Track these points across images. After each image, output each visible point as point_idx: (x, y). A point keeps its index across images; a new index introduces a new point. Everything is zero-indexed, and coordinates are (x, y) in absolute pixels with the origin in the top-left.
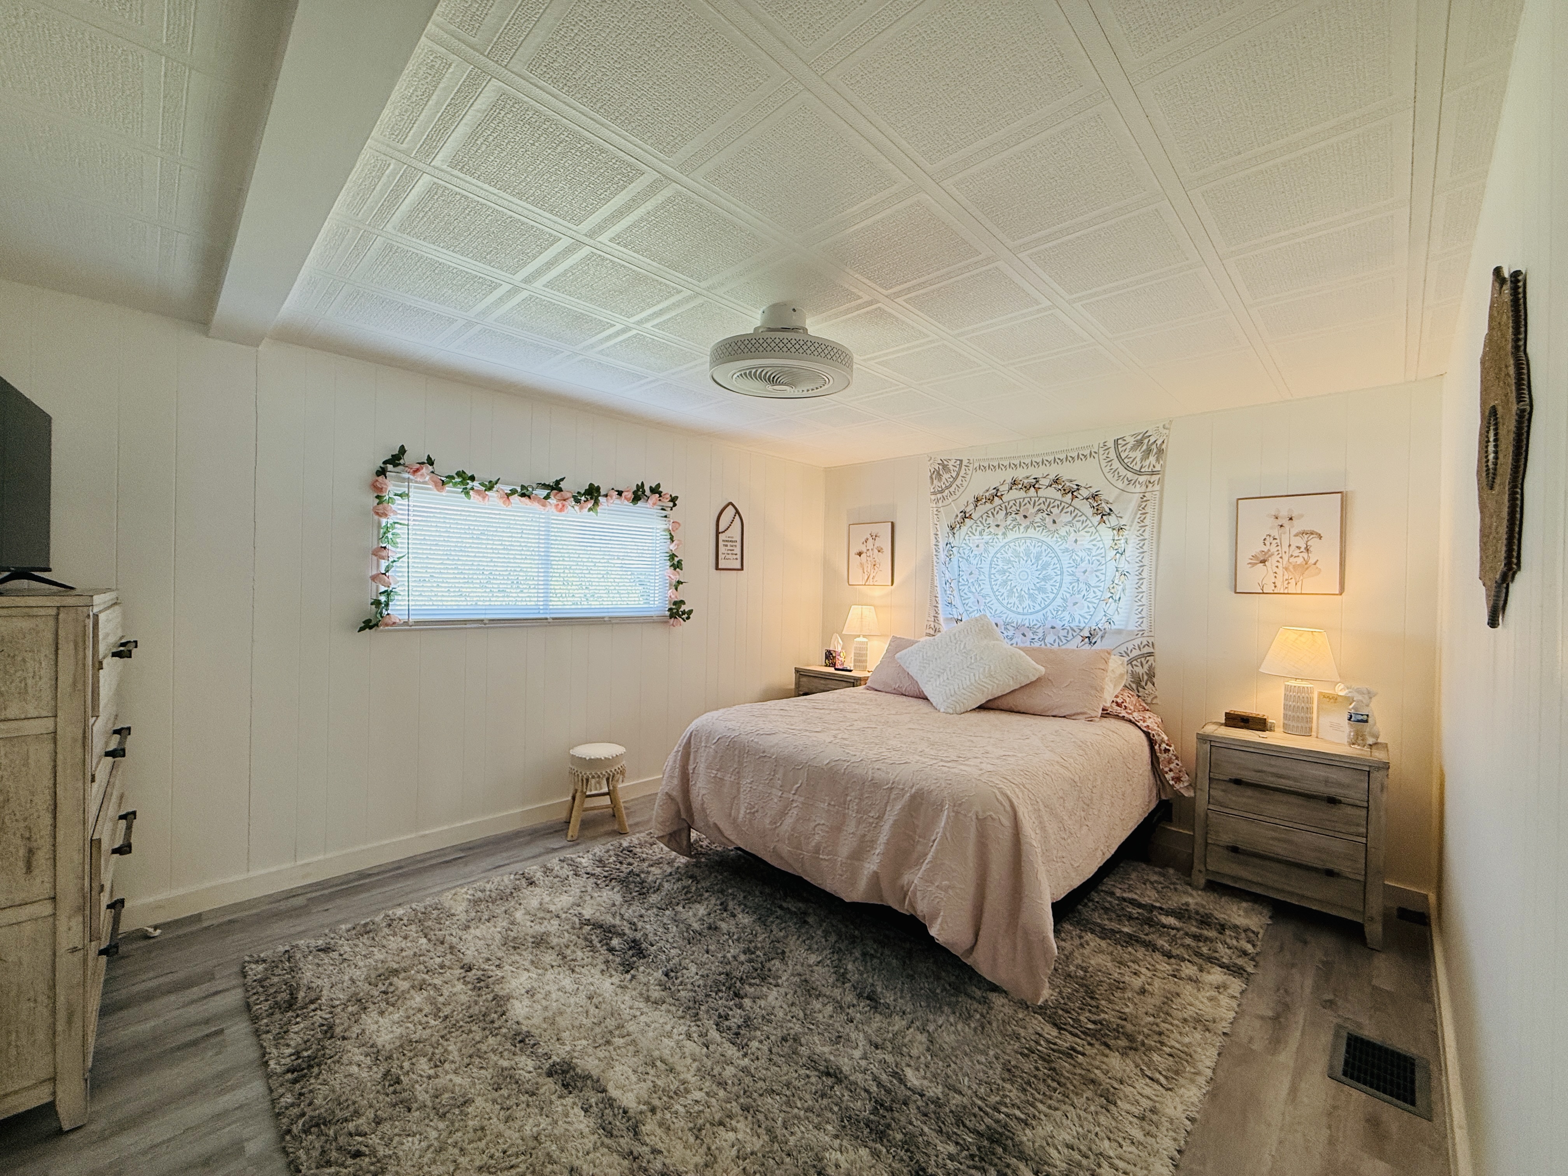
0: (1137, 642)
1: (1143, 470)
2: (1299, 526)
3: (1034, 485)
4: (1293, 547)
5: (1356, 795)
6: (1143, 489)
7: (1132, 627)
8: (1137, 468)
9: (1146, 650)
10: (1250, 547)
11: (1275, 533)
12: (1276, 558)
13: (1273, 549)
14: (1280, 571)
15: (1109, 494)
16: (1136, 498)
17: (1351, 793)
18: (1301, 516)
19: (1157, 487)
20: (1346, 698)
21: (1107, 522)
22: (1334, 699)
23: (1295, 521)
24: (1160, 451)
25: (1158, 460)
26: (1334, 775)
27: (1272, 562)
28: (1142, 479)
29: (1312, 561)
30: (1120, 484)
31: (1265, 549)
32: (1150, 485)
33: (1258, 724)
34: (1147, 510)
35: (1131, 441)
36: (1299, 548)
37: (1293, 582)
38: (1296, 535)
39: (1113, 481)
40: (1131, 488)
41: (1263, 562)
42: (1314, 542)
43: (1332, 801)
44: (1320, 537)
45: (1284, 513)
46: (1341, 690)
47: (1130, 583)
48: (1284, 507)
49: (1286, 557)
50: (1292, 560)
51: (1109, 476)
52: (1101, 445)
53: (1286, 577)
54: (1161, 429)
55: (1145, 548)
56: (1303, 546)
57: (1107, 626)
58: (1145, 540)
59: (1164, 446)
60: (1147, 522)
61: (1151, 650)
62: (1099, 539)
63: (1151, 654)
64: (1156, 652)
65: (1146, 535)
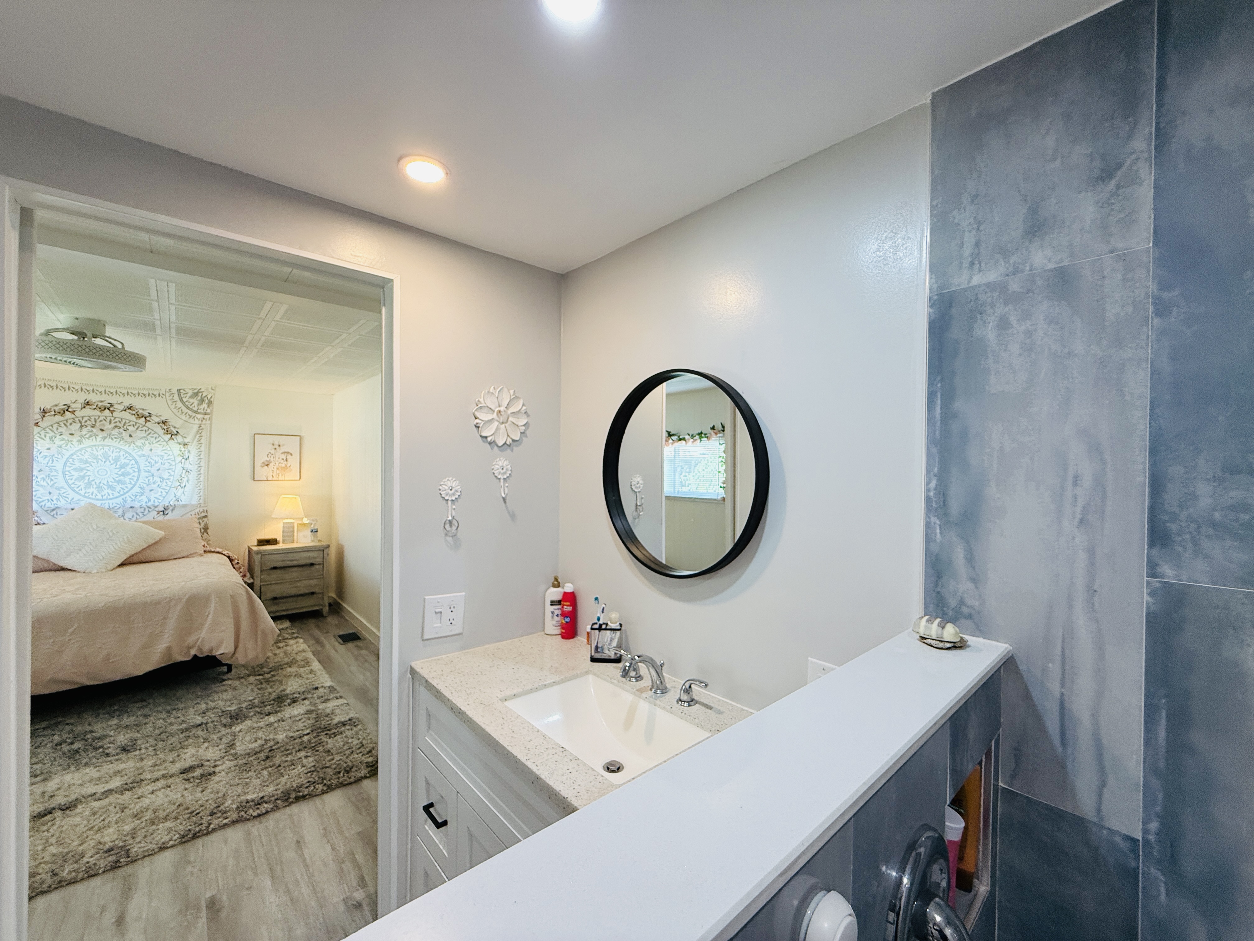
0: (197, 511)
1: (199, 411)
2: (283, 449)
3: (110, 407)
4: (281, 459)
5: (319, 560)
6: (200, 422)
7: (194, 502)
8: (195, 409)
9: (203, 514)
10: (261, 458)
11: (273, 451)
12: (273, 463)
13: (272, 459)
14: (275, 470)
15: (175, 422)
16: (196, 427)
17: (317, 560)
18: (283, 445)
19: (208, 422)
20: (309, 523)
21: (175, 439)
22: (304, 525)
23: (281, 447)
24: (210, 403)
25: (208, 407)
26: (311, 554)
27: (271, 465)
28: (199, 416)
29: (288, 465)
30: (183, 417)
31: (268, 459)
32: (204, 421)
33: (274, 542)
34: (202, 434)
35: (190, 393)
36: (283, 459)
37: (280, 475)
38: (282, 453)
39: (178, 414)
40: (191, 420)
41: (267, 465)
42: (289, 457)
43: (312, 564)
44: (291, 455)
45: (276, 443)
46: (306, 521)
47: (193, 476)
48: (277, 440)
49: (277, 463)
50: (280, 465)
51: (175, 411)
52: (168, 390)
53: (278, 472)
54: (210, 390)
55: (202, 456)
56: (285, 459)
57: (176, 503)
58: (201, 451)
59: (212, 399)
60: (202, 441)
61: (205, 514)
62: (169, 449)
63: (206, 517)
64: (209, 515)
65: (202, 449)
